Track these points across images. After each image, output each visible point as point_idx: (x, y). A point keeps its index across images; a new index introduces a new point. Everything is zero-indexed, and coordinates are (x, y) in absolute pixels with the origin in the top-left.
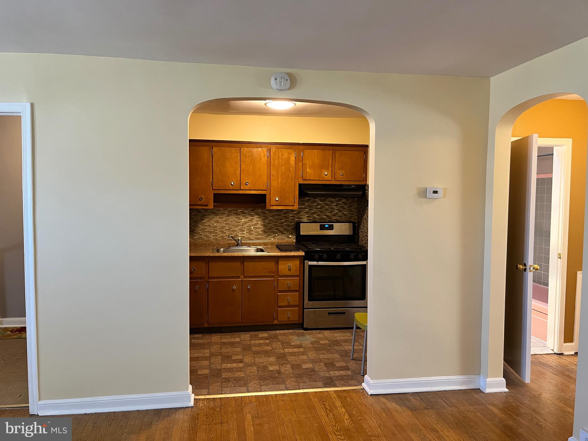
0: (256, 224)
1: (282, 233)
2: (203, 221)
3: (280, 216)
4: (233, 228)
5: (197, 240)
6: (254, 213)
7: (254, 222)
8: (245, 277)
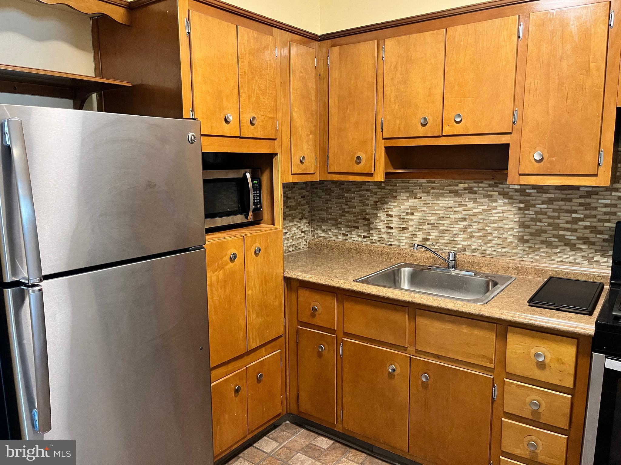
0: (500, 220)
1: (573, 247)
2: (386, 206)
3: (568, 203)
4: (445, 225)
5: (376, 243)
6: (497, 193)
7: (497, 214)
8: (417, 351)
